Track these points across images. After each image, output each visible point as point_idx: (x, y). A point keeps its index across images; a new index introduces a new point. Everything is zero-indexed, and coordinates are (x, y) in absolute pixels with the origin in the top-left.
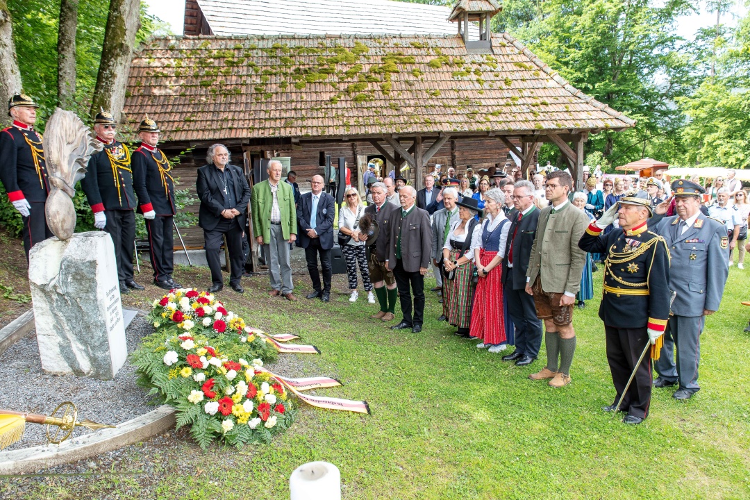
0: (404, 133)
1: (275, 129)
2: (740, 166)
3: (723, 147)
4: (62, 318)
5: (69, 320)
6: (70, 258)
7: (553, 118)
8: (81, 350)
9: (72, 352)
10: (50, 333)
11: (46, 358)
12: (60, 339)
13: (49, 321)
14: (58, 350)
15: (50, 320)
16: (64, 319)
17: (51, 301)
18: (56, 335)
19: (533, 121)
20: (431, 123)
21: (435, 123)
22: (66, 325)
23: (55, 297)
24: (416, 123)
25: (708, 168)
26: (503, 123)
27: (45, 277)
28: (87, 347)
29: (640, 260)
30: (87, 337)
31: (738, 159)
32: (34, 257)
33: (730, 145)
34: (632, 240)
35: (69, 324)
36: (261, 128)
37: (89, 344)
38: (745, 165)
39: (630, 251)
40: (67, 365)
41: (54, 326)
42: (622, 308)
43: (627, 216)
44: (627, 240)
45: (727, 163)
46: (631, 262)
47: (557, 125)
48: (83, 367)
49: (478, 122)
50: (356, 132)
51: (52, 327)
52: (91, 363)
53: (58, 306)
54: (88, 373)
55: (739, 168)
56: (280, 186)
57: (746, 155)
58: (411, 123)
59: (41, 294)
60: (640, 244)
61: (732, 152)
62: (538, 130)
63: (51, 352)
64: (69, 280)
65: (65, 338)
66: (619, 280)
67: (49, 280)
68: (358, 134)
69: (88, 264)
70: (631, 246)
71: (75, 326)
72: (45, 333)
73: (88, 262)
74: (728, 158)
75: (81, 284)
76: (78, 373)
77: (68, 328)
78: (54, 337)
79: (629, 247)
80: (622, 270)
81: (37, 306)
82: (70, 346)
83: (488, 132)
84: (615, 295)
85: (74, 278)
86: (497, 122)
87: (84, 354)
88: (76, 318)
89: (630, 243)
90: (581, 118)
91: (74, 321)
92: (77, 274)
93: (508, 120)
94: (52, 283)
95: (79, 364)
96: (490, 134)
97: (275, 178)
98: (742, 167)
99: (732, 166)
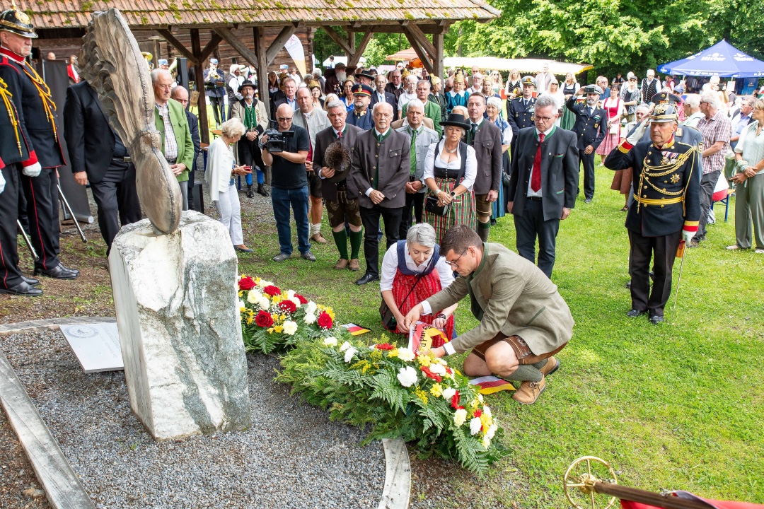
0: (256, 22)
1: (67, 14)
2: (511, 56)
3: (495, 34)
4: (190, 355)
5: (198, 356)
6: (197, 261)
7: (420, 6)
8: (212, 396)
9: (200, 401)
10: (170, 381)
11: (161, 420)
12: (183, 387)
13: (168, 363)
14: (181, 404)
15: (171, 361)
16: (192, 355)
17: (172, 331)
18: (178, 381)
19: (400, 8)
20: (285, 9)
21: (290, 9)
22: (194, 364)
23: (180, 324)
24: (266, 8)
25: (480, 57)
26: (368, 11)
27: (162, 298)
28: (222, 389)
29: (681, 170)
30: (223, 374)
31: (509, 48)
32: (135, 267)
33: (501, 32)
34: (669, 153)
35: (200, 362)
36: (45, 13)
37: (226, 385)
38: (516, 54)
39: (669, 164)
40: (193, 422)
41: (177, 369)
42: (664, 217)
43: (663, 133)
44: (664, 153)
45: (499, 51)
46: (674, 173)
47: (427, 15)
48: (214, 420)
49: (340, 8)
50: (193, 21)
51: (172, 370)
52: (225, 411)
53: (184, 337)
54: (220, 427)
55: (511, 58)
56: (170, 107)
57: (516, 43)
58: (260, 9)
59: (160, 324)
60: (678, 155)
61: (503, 40)
62: (407, 21)
63: (170, 409)
64: (203, 296)
65: (191, 383)
66: (664, 191)
67: (168, 300)
68: (195, 23)
69: (226, 265)
70: (669, 158)
71: (207, 363)
72: (162, 383)
73: (226, 262)
74: (500, 46)
75: (218, 298)
76: (207, 429)
77: (198, 368)
78: (175, 386)
79: (667, 160)
80: (666, 182)
81: (151, 343)
82: (196, 394)
83: (353, 23)
84: (659, 206)
85: (209, 291)
86: (362, 8)
87: (217, 400)
88: (208, 351)
89: (667, 155)
90: (448, 6)
91: (205, 355)
92: (212, 283)
93: (372, 6)
94: (176, 304)
95: (209, 417)
96: (356, 25)
97: (163, 97)
98: (513, 57)
99: (504, 56)
